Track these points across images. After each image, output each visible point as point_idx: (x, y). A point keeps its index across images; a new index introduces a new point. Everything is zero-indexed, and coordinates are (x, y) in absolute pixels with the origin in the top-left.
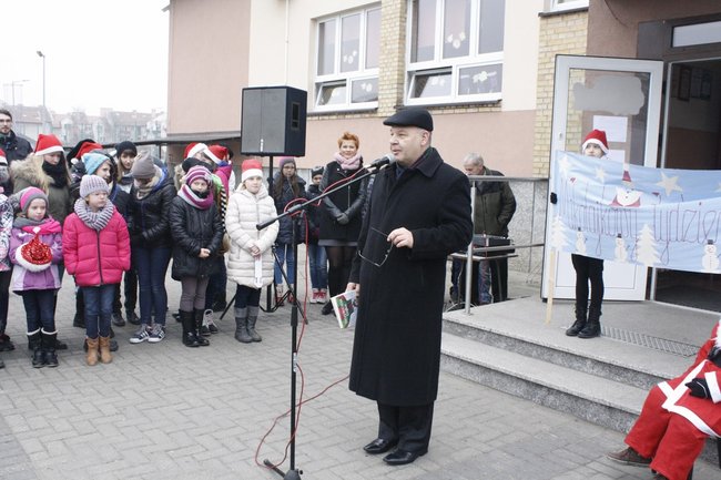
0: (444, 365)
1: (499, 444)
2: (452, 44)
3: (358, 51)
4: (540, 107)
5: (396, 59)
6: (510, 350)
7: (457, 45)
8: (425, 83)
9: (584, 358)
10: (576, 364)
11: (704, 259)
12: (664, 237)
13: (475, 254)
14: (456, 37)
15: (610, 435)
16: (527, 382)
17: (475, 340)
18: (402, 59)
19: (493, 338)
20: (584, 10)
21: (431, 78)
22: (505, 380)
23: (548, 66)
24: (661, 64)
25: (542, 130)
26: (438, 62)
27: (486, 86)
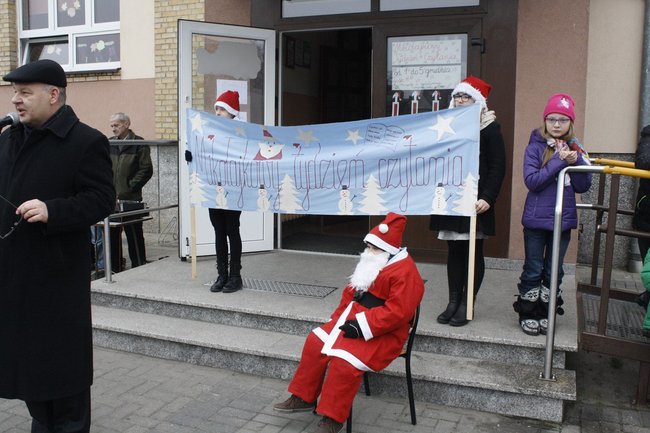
0: (96, 339)
1: (163, 415)
2: (66, 12)
4: (159, 75)
5: (7, 25)
6: (158, 313)
7: (72, 13)
8: (42, 48)
9: (231, 313)
10: (224, 319)
11: (340, 202)
12: (304, 186)
13: (111, 220)
14: (70, 5)
15: (267, 383)
16: (181, 344)
17: (121, 308)
18: (13, 26)
19: (138, 304)
21: (46, 46)
22: (157, 345)
23: (164, 36)
24: (274, 32)
25: (162, 97)
26: (53, 30)
27: (104, 56)
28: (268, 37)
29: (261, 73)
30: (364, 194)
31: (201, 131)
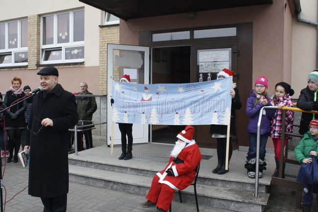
0: (70, 178)
1: (96, 208)
2: (61, 37)
3: (17, 39)
4: (101, 65)
5: (36, 43)
6: (96, 168)
7: (64, 37)
8: (50, 54)
9: (126, 168)
10: (124, 171)
11: (175, 120)
12: (161, 112)
13: (78, 129)
14: (63, 34)
15: (140, 197)
16: (105, 181)
17: (81, 166)
18: (38, 44)
19: (88, 164)
20: (117, 25)
21: (52, 52)
22: (95, 181)
23: (103, 47)
24: (148, 48)
25: (102, 75)
26: (55, 45)
27: (77, 56)
28: (146, 50)
29: (143, 66)
30: (185, 116)
31: (119, 90)
